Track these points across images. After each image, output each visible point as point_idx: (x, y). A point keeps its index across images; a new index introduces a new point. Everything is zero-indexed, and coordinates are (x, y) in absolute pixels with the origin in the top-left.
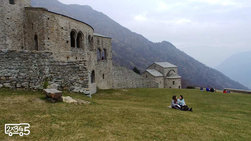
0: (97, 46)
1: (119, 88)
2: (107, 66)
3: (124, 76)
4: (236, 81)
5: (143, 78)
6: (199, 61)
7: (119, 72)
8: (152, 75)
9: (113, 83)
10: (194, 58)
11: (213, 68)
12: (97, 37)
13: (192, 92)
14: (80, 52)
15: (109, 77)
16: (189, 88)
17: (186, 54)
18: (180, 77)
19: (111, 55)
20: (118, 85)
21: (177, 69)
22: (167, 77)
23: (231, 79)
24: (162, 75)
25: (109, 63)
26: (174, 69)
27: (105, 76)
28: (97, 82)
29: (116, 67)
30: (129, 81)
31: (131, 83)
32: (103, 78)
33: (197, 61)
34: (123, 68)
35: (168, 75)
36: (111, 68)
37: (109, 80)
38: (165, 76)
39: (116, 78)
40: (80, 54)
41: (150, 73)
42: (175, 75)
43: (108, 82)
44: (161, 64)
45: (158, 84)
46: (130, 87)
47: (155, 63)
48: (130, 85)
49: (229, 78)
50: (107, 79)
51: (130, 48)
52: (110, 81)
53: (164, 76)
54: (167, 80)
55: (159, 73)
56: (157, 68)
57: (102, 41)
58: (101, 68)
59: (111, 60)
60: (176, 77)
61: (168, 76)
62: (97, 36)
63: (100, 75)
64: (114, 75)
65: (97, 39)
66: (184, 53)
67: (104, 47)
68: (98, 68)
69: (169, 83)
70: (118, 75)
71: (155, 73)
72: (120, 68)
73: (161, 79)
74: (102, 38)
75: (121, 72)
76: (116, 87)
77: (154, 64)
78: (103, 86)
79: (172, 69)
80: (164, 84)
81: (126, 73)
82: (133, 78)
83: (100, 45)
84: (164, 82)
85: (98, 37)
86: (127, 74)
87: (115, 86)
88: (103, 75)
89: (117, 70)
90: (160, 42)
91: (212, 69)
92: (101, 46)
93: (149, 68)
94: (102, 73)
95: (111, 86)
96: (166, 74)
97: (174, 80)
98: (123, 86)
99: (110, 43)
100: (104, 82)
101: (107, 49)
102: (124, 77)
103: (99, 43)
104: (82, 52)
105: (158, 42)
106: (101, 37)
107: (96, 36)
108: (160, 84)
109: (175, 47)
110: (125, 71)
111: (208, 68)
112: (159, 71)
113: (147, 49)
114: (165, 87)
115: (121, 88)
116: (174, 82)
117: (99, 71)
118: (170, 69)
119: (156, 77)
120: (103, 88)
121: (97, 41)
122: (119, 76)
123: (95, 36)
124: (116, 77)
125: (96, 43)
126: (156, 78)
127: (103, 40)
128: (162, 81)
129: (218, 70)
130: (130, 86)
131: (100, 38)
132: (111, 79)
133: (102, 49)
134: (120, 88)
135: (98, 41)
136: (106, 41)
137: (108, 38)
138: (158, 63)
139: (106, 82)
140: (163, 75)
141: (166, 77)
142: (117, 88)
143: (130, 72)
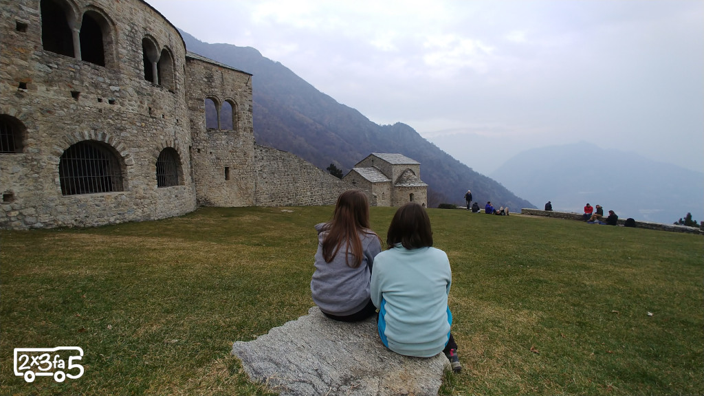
0: (207, 90)
1: (274, 204)
2: (238, 146)
3: (288, 175)
4: (523, 199)
5: (339, 183)
6: (461, 162)
7: (276, 166)
8: (365, 179)
9: (256, 192)
10: (452, 156)
11: (486, 176)
12: (205, 64)
13: (453, 215)
14: (94, 76)
15: (243, 176)
16: (443, 206)
17: (438, 149)
18: (425, 185)
19: (251, 120)
20: (273, 197)
21: (419, 167)
22: (398, 185)
23: (516, 195)
24: (386, 180)
25: (246, 140)
26: (413, 168)
27: (231, 172)
28: (208, 187)
29: (266, 151)
30: (304, 189)
31: (309, 193)
32: (227, 178)
33: (458, 162)
34: (285, 154)
35: (400, 180)
36: (252, 154)
37: (246, 184)
38: (394, 181)
39: (267, 180)
40: (96, 85)
41: (360, 176)
42: (416, 180)
43: (241, 189)
44: (387, 157)
45: (375, 197)
46: (306, 203)
47: (374, 154)
48: (304, 199)
49: (512, 194)
50: (237, 180)
51: (333, 134)
52: (248, 185)
53: (391, 182)
54: (397, 191)
55: (381, 175)
56: (377, 165)
57: (221, 80)
58: (219, 151)
59: (251, 131)
60: (416, 185)
61: (400, 183)
62: (204, 62)
63: (216, 170)
64: (261, 170)
65: (204, 71)
66: (435, 146)
67: (229, 94)
68: (209, 151)
69: (401, 198)
70: (273, 173)
71: (373, 176)
72: (279, 154)
73: (386, 189)
74: (223, 70)
75: (281, 164)
76: (264, 201)
77: (372, 157)
78: (226, 199)
79: (408, 169)
80: (392, 200)
81: (296, 170)
82: (314, 183)
83: (216, 90)
84: (392, 195)
85: (209, 66)
86: (299, 170)
87: (262, 199)
88: (227, 169)
89: (269, 160)
90: (392, 125)
91: (483, 176)
92: (218, 91)
93: (360, 165)
94: (223, 164)
95: (250, 198)
96: (395, 178)
97: (413, 192)
98: (286, 199)
99: (248, 88)
100: (228, 189)
101: (238, 101)
102: (290, 178)
103: (213, 84)
104: (108, 81)
105: (387, 125)
106: (217, 68)
107: (200, 60)
108: (383, 198)
109: (418, 134)
110: (292, 163)
111: (477, 174)
112: (380, 171)
113: (367, 136)
114: (392, 206)
115: (281, 206)
116: (411, 195)
117: (214, 157)
118: (404, 168)
119: (375, 183)
120: (226, 203)
121: (206, 78)
122: (276, 175)
123: (200, 63)
124: (265, 176)
125: (201, 82)
126: (373, 186)
127: (226, 76)
128: (388, 193)
129: (494, 179)
130: (306, 200)
131: (214, 68)
132: (250, 180)
133: (220, 98)
134: (277, 205)
135: (210, 78)
136: (233, 80)
137: (242, 74)
138: (379, 155)
139: (236, 188)
140: (389, 180)
141: (396, 184)
142: (268, 204)
143: (306, 166)
